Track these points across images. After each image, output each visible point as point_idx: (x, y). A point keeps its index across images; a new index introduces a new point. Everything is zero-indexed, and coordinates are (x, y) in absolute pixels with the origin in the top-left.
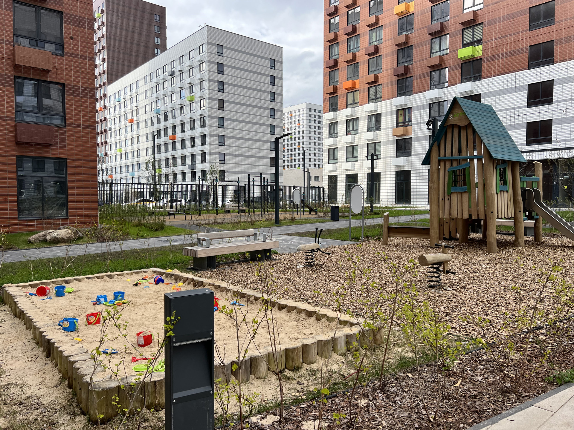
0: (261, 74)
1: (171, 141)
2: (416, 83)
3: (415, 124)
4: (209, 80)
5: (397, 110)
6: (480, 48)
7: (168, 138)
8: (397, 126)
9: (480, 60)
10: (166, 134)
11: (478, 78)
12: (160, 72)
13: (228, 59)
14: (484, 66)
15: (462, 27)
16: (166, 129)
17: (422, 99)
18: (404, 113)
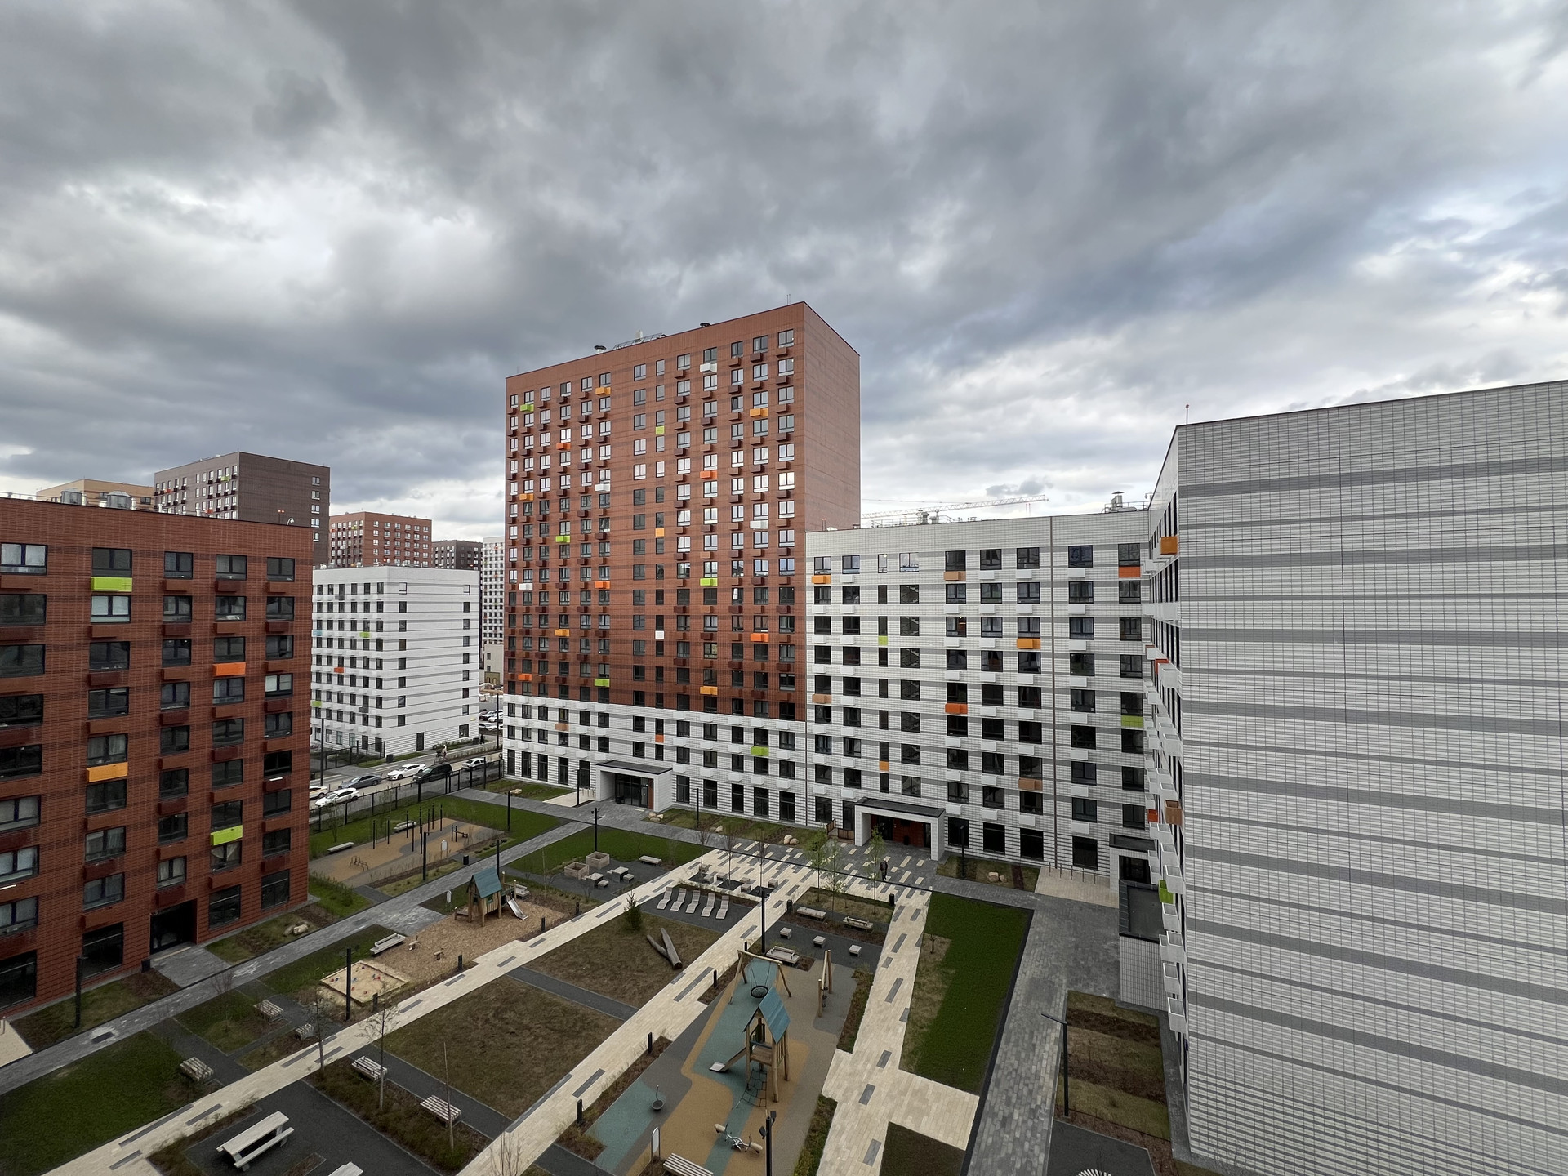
1: (337, 673)
2: (571, 693)
3: (571, 724)
5: (560, 709)
6: (608, 681)
7: (332, 668)
8: (559, 722)
9: (608, 690)
11: (608, 702)
14: (611, 695)
15: (597, 662)
17: (576, 705)
18: (563, 714)
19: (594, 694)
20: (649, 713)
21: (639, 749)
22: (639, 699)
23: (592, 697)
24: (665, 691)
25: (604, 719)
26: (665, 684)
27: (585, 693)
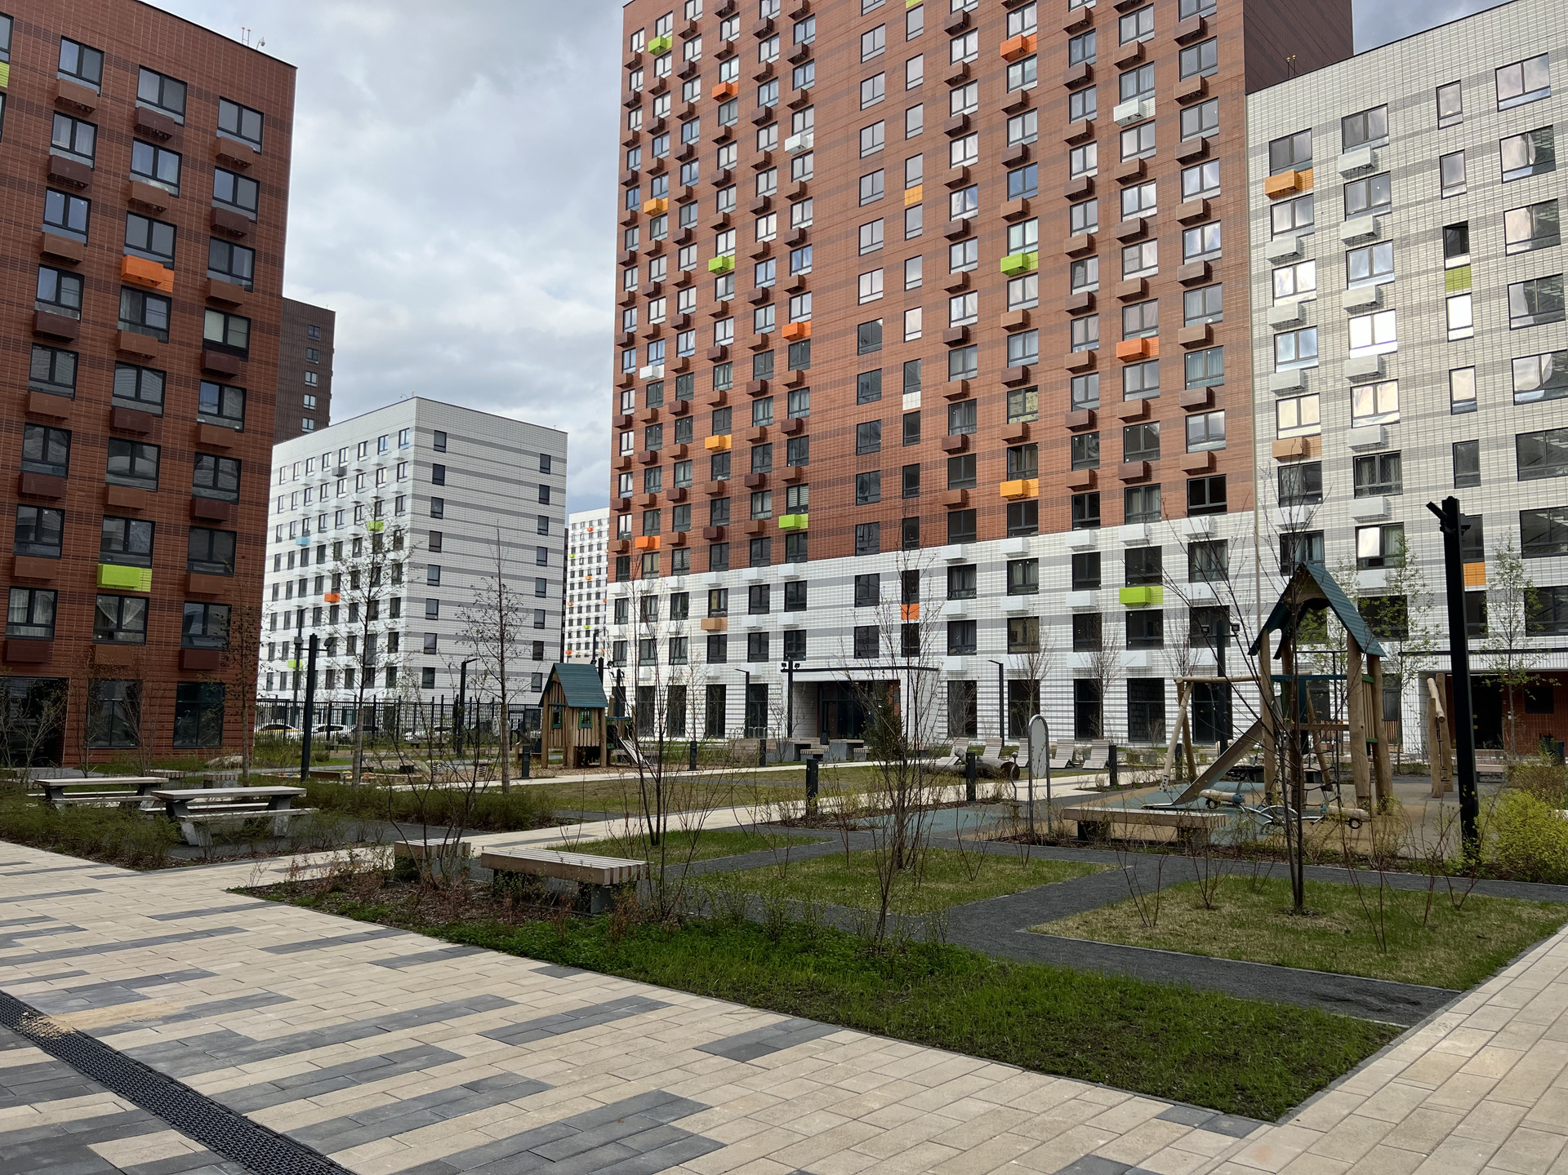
0: (520, 483)
1: (329, 604)
2: (733, 554)
3: (732, 614)
4: (415, 496)
5: (710, 592)
6: (805, 517)
7: (323, 597)
8: (709, 616)
9: (805, 534)
10: (319, 589)
11: (804, 558)
12: (316, 465)
13: (454, 456)
14: (811, 543)
15: (785, 485)
16: (319, 580)
17: (739, 578)
18: (718, 596)
19: (777, 548)
20: (887, 564)
21: (866, 641)
22: (866, 542)
23: (773, 557)
24: (922, 512)
25: (796, 596)
26: (922, 499)
27: (759, 549)
